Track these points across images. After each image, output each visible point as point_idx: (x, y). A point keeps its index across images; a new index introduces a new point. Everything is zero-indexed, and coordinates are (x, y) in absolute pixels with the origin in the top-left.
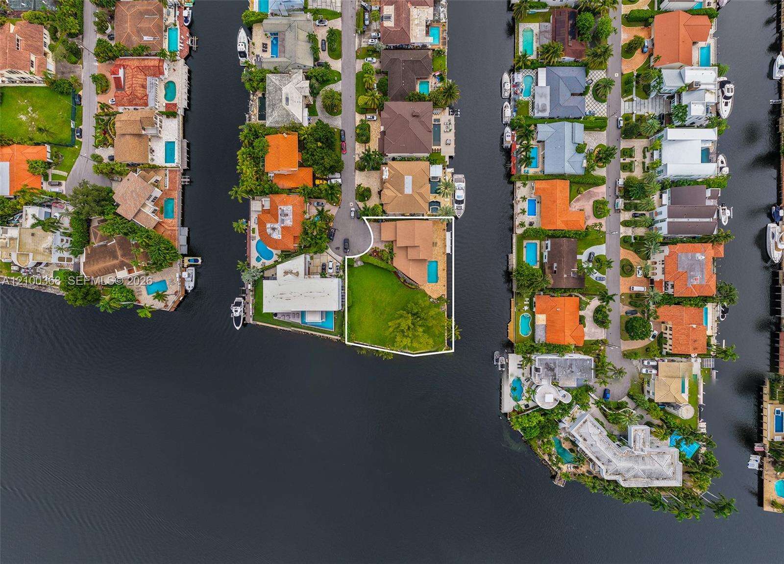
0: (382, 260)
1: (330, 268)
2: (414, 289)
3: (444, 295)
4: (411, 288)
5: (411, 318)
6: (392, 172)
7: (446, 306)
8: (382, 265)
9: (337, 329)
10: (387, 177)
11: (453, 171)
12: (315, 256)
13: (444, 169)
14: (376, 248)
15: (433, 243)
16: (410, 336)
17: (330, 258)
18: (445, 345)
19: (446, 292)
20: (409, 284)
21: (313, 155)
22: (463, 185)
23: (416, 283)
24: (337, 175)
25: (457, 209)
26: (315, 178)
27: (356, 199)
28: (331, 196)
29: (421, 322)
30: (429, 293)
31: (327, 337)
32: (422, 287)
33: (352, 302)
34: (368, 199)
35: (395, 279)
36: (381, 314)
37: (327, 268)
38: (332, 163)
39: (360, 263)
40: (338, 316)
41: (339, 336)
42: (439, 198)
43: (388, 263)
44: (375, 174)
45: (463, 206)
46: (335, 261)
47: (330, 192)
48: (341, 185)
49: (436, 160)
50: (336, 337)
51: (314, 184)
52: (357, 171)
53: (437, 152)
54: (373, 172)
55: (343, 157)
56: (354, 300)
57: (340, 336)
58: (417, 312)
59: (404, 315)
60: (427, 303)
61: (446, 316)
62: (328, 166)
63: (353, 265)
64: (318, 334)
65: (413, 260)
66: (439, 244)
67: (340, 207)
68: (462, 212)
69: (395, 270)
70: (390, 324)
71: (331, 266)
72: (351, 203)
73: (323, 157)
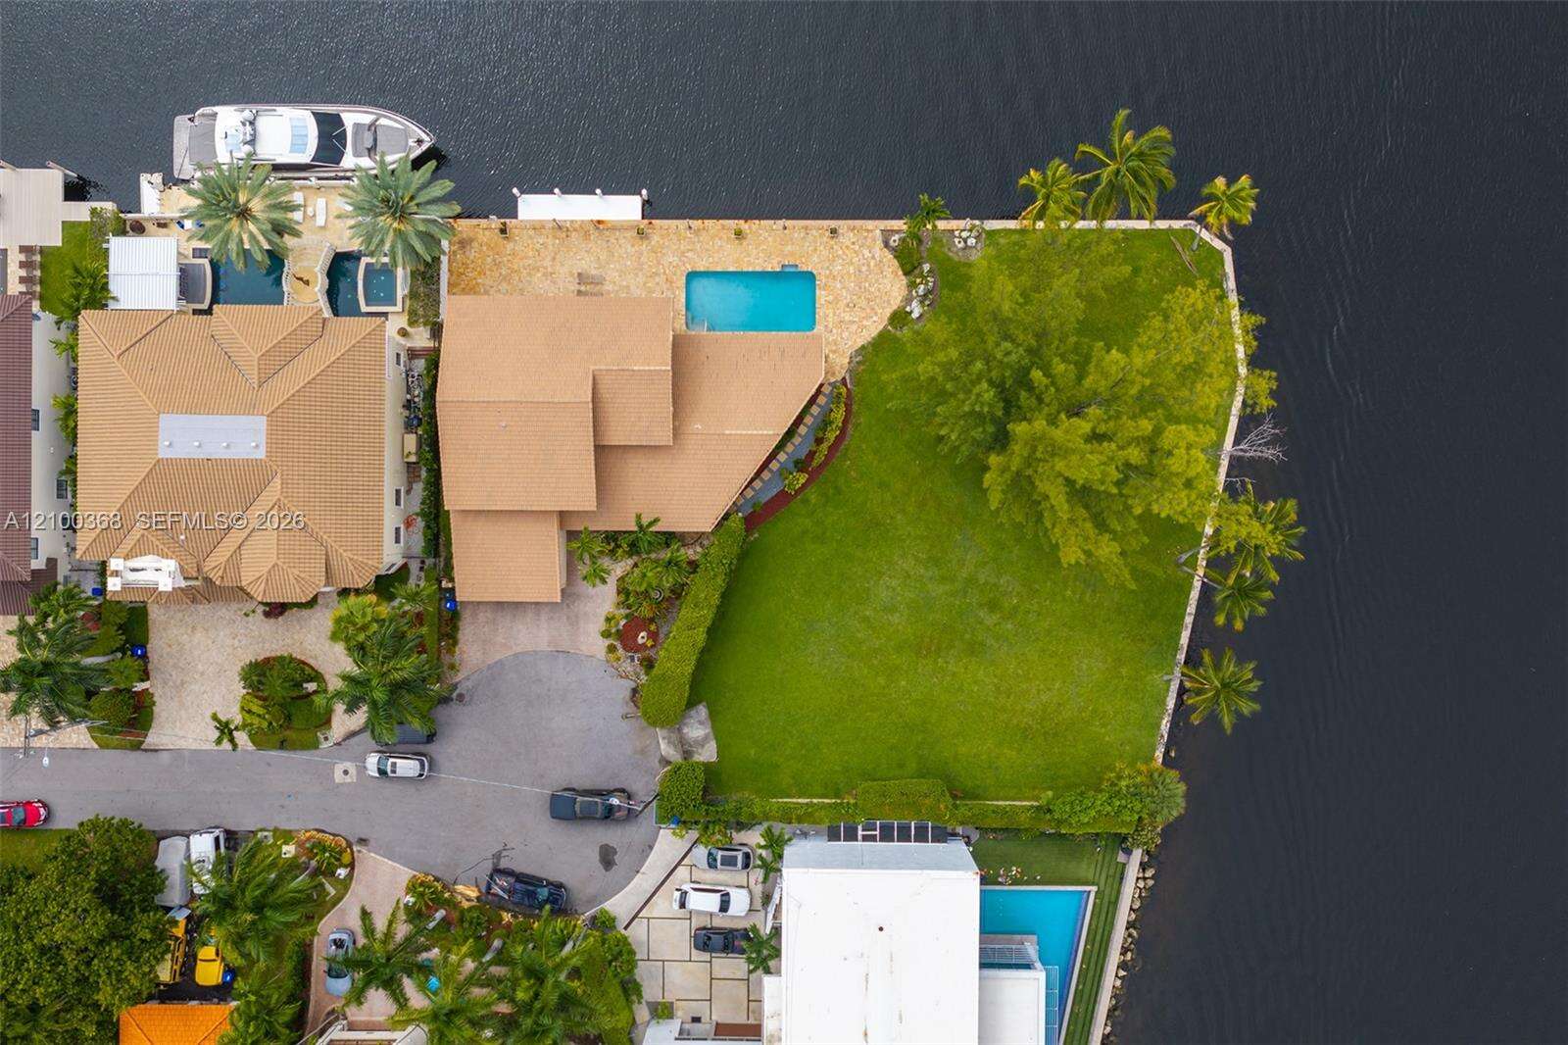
0: (678, 593)
1: (724, 906)
2: (848, 411)
3: (887, 234)
4: (843, 430)
5: (1040, 424)
6: (136, 534)
7: (954, 224)
8: (705, 594)
9: (1085, 869)
10: (170, 565)
11: (157, 178)
12: (651, 992)
13: (139, 229)
14: (606, 634)
15: (579, 293)
16: (1146, 426)
17: (665, 905)
18: (1184, 231)
19: (870, 224)
20: (819, 441)
21: (34, 1008)
22: (228, 118)
23: (813, 401)
24: (170, 857)
25: (371, 151)
26: (183, 990)
27: (315, 745)
28: (275, 907)
29: (1059, 367)
30: (874, 325)
31: (1130, 925)
32: (841, 363)
33: (922, 775)
34: (317, 677)
35: (794, 522)
36: (993, 606)
37: (720, 922)
38: (84, 899)
39: (697, 729)
40: (1007, 862)
41: (1121, 857)
42: (309, 259)
43: (694, 565)
44: (166, 636)
45: (353, 118)
46: (682, 872)
47: (249, 917)
48: (230, 835)
49: (77, 271)
50: (1133, 871)
51: (220, 993)
52: (152, 739)
53: (42, 267)
54: (157, 645)
55: (66, 819)
56: (912, 766)
57: (1128, 852)
58: (991, 382)
59: (1016, 464)
60: (940, 330)
61: (1012, 224)
62: (99, 922)
63: (708, 767)
64: (1110, 980)
65: (675, 415)
66: (586, 264)
67: (363, 841)
68: (390, 121)
69: (736, 522)
70: (1071, 555)
71: (711, 902)
72: (338, 776)
73: (43, 950)
